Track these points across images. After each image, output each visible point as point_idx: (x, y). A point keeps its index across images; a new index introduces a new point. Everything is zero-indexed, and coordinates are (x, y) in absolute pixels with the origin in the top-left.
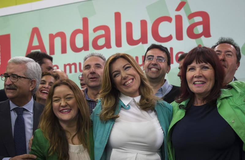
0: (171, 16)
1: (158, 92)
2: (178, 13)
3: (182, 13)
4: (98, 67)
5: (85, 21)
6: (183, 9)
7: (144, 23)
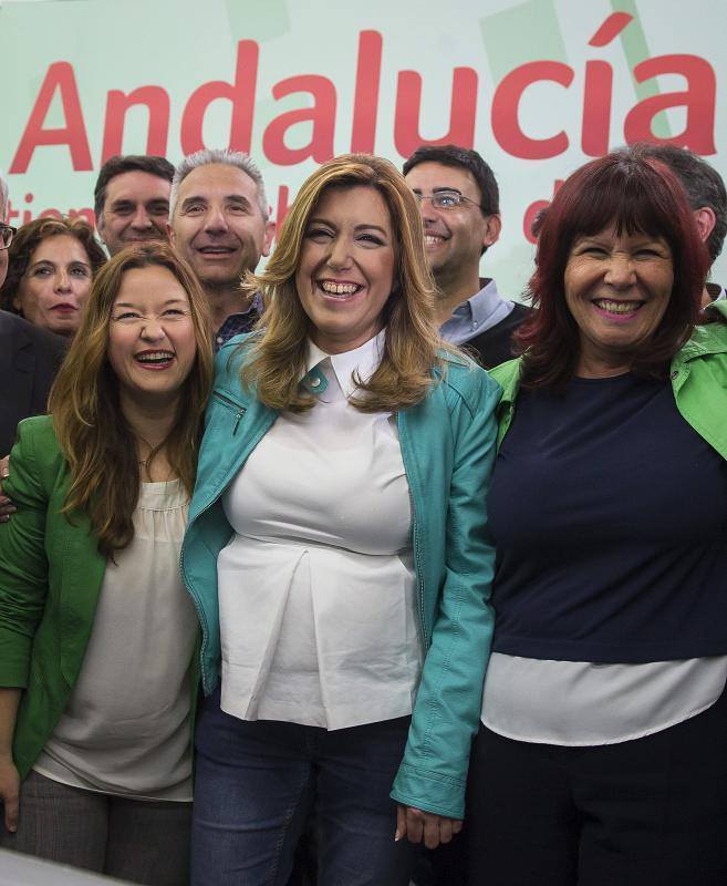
0: (571, 64)
1: (455, 316)
2: (598, 54)
3: (613, 53)
4: (236, 209)
5: (248, 54)
6: (617, 41)
7: (465, 81)
